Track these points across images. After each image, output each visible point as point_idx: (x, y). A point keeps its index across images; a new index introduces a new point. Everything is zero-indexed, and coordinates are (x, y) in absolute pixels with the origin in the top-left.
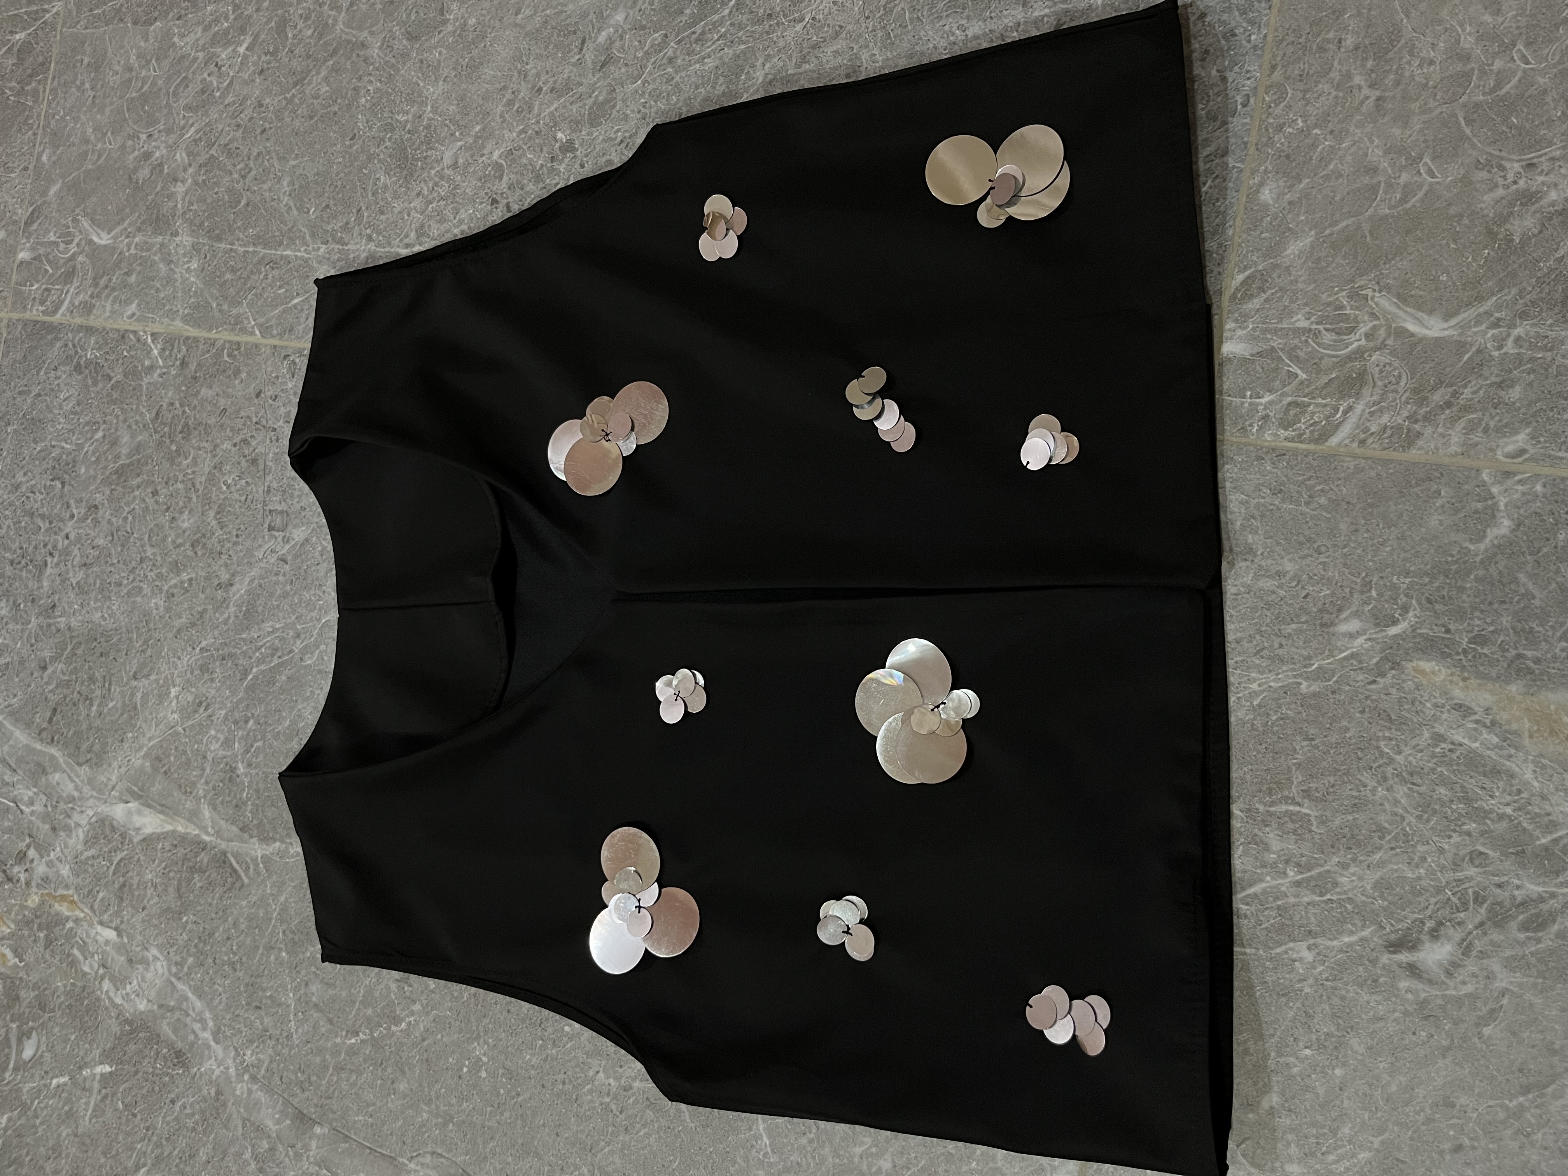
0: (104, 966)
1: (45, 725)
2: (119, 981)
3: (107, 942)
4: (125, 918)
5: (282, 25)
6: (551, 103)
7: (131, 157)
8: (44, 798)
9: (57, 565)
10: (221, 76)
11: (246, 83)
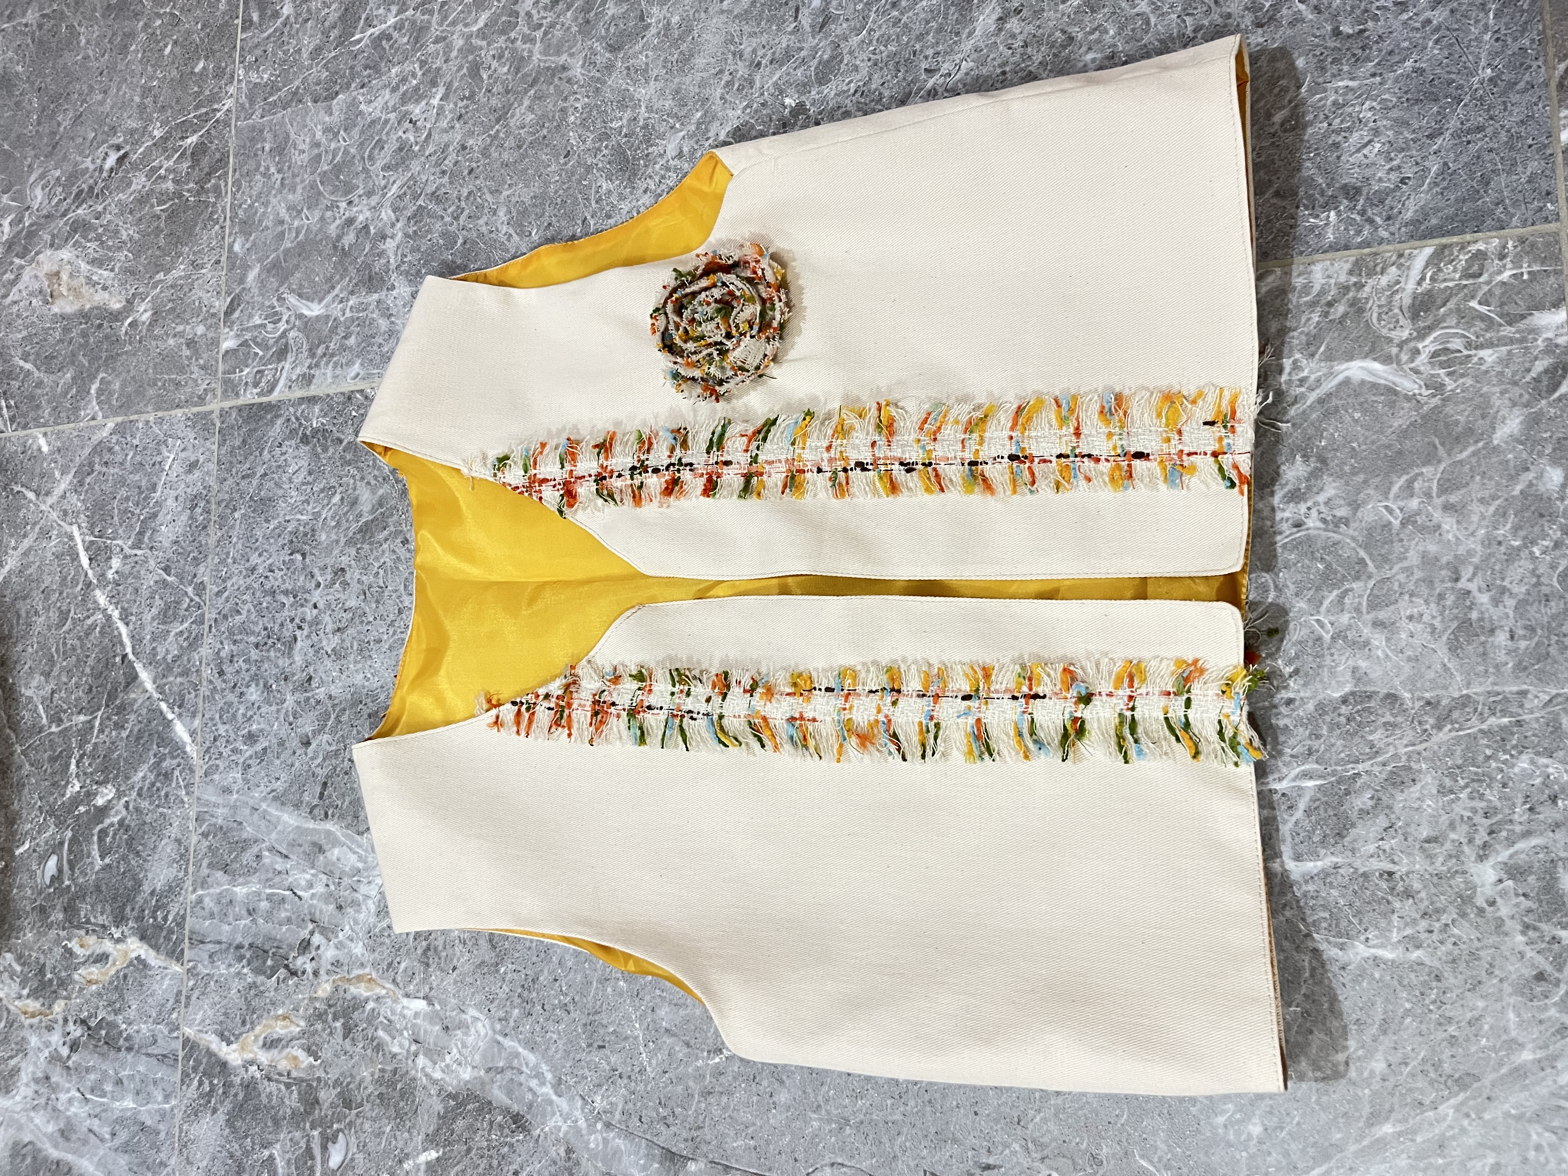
0: (416, 1041)
1: (316, 802)
2: (435, 1054)
3: (416, 1015)
4: (435, 984)
5: (475, 70)
6: (772, 73)
7: (333, 227)
8: (324, 877)
9: (308, 637)
10: (417, 130)
11: (446, 131)
